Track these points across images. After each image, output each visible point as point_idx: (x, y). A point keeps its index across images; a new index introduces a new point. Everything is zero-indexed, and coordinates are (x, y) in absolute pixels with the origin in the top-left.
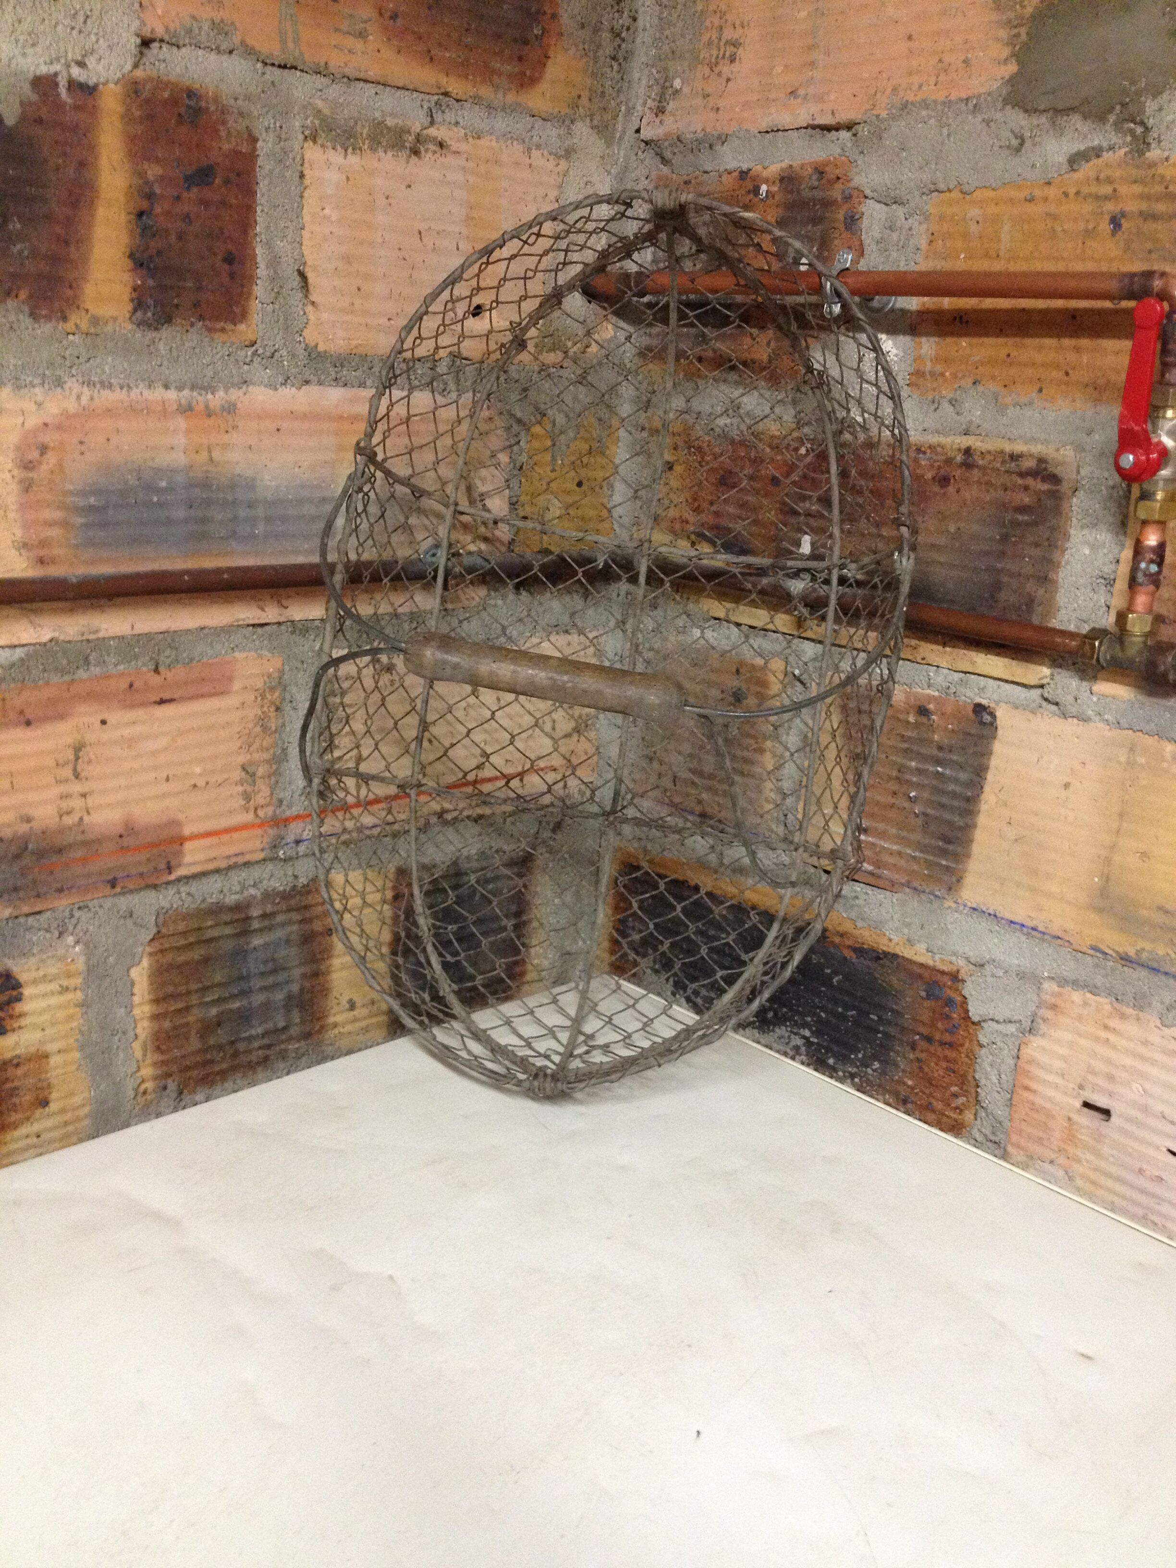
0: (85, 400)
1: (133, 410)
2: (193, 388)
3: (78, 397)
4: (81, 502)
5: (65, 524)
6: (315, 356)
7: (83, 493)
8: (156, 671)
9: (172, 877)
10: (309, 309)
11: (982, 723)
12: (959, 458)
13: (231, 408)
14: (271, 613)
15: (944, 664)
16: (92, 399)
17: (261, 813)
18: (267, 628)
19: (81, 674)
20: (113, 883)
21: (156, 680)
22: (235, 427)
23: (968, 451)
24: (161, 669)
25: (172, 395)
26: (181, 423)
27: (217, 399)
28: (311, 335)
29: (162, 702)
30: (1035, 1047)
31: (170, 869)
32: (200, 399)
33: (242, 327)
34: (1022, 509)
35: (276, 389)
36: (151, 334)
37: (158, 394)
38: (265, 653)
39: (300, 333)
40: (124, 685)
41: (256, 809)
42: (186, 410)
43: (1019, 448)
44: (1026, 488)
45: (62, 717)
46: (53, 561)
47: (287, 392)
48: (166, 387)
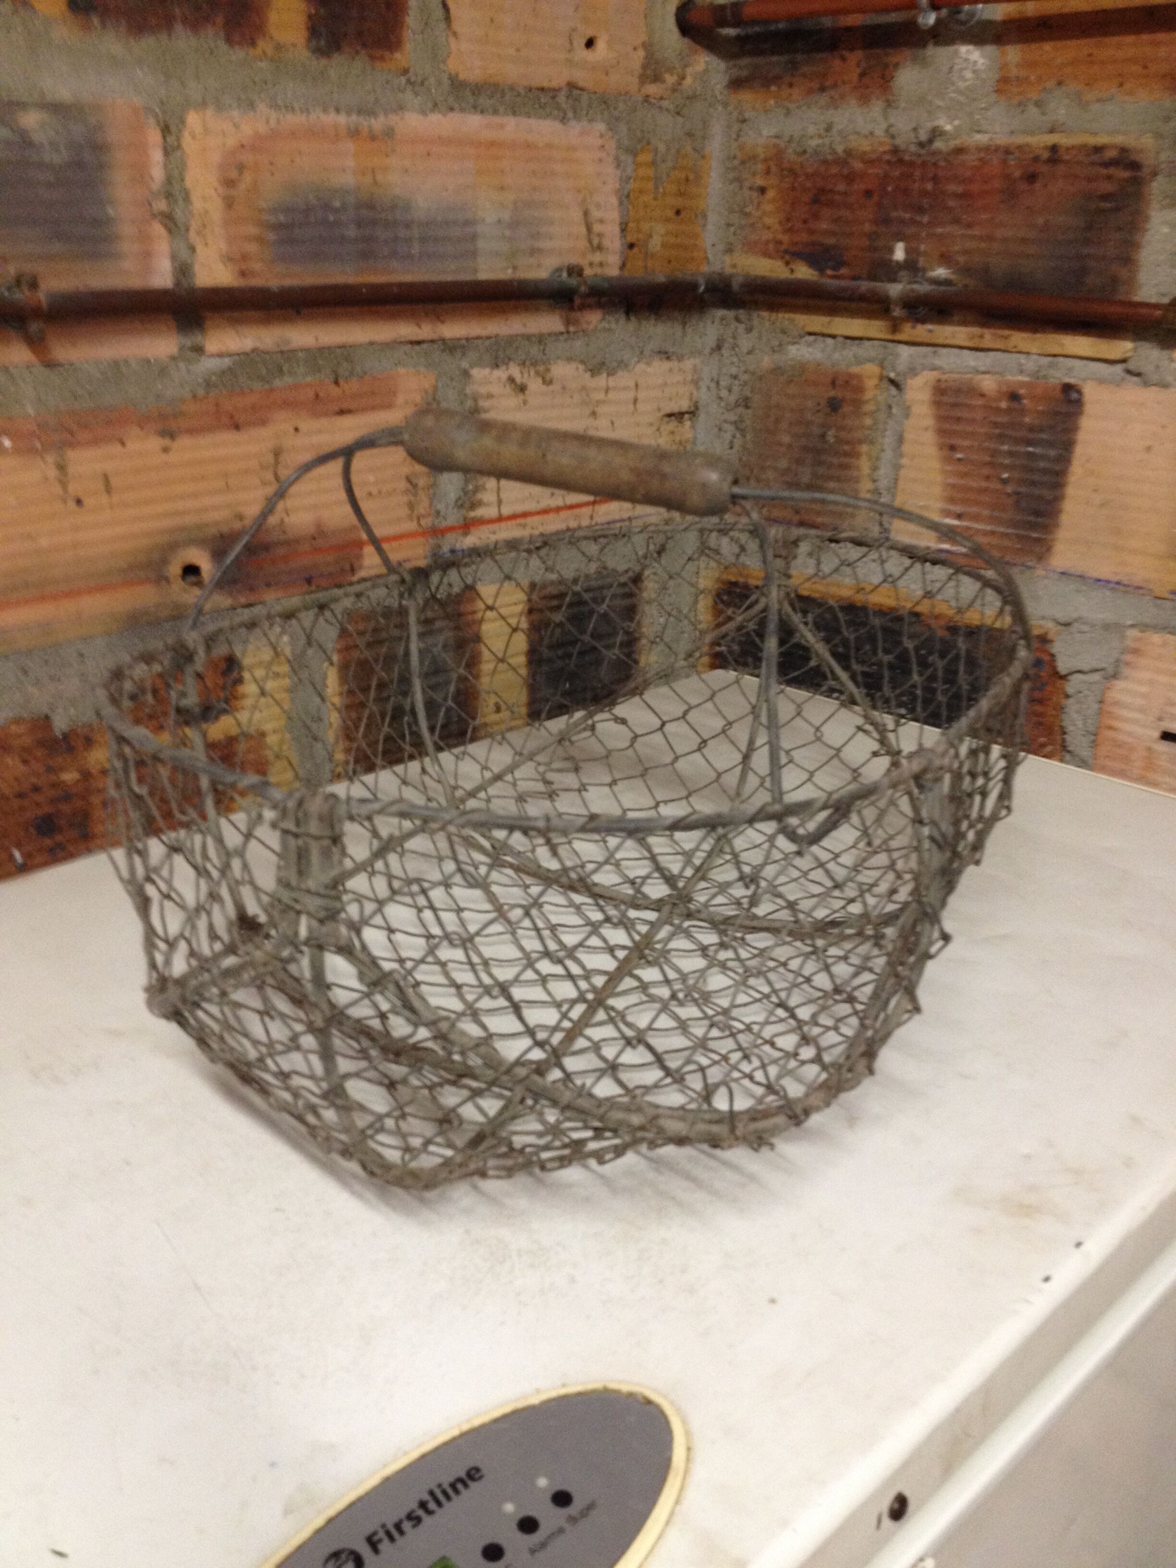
0: (273, 122)
1: (313, 133)
2: (360, 112)
3: (268, 121)
4: (272, 219)
5: (260, 240)
6: (457, 85)
7: (274, 211)
8: (336, 383)
9: (355, 578)
10: (452, 40)
11: (1070, 402)
12: (1046, 155)
13: (389, 133)
14: (426, 331)
15: (1034, 350)
16: (278, 121)
17: (423, 522)
18: (425, 346)
19: (277, 383)
20: (309, 581)
21: (335, 391)
22: (393, 151)
23: (1054, 148)
24: (341, 381)
25: (342, 119)
26: (349, 146)
27: (378, 123)
28: (452, 65)
29: (342, 412)
30: (1120, 691)
31: (353, 570)
32: (365, 123)
33: (398, 55)
34: (1105, 197)
35: (426, 115)
36: (324, 61)
37: (331, 119)
38: (422, 369)
39: (444, 62)
40: (311, 394)
41: (419, 519)
42: (354, 133)
43: (1102, 140)
44: (1109, 177)
45: (263, 422)
46: (253, 274)
47: (435, 118)
48: (338, 110)
